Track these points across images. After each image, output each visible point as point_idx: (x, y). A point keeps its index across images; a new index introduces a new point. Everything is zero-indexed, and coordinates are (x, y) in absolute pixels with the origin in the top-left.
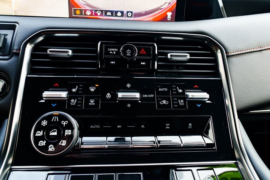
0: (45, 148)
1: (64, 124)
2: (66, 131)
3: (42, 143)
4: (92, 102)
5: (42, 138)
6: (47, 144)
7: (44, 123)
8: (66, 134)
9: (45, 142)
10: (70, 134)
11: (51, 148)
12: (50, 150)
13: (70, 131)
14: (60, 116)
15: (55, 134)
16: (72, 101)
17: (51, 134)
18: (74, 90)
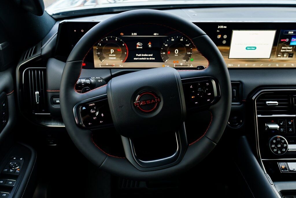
0: (277, 152)
1: (283, 142)
2: (284, 145)
3: (275, 150)
4: (291, 129)
5: (274, 148)
6: (277, 150)
7: (274, 141)
8: (284, 146)
9: (276, 150)
10: (286, 146)
11: (279, 152)
12: (279, 153)
13: (286, 145)
14: (280, 138)
15: (280, 146)
16: (281, 129)
17: (278, 146)
18: (281, 124)
